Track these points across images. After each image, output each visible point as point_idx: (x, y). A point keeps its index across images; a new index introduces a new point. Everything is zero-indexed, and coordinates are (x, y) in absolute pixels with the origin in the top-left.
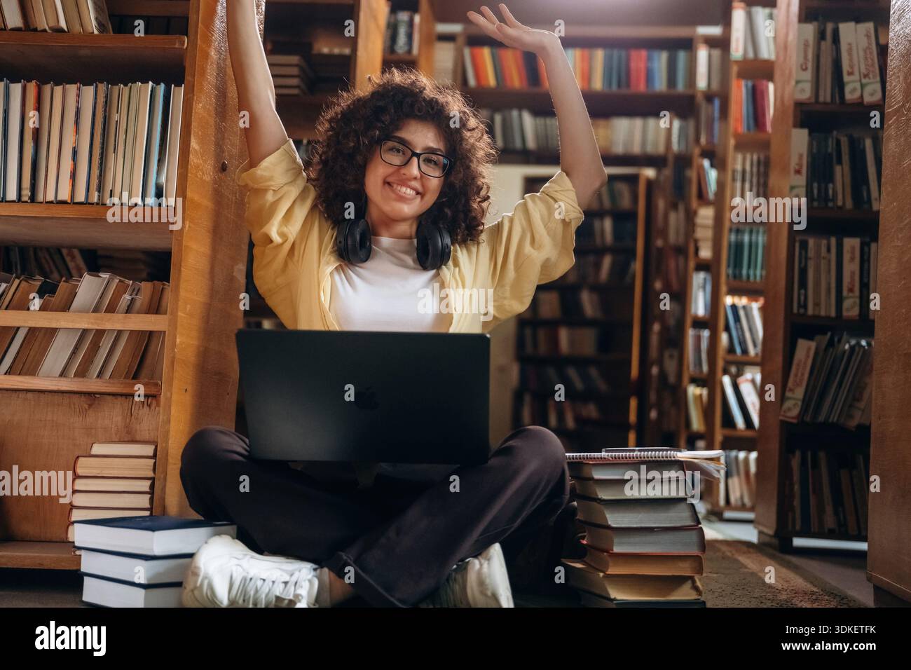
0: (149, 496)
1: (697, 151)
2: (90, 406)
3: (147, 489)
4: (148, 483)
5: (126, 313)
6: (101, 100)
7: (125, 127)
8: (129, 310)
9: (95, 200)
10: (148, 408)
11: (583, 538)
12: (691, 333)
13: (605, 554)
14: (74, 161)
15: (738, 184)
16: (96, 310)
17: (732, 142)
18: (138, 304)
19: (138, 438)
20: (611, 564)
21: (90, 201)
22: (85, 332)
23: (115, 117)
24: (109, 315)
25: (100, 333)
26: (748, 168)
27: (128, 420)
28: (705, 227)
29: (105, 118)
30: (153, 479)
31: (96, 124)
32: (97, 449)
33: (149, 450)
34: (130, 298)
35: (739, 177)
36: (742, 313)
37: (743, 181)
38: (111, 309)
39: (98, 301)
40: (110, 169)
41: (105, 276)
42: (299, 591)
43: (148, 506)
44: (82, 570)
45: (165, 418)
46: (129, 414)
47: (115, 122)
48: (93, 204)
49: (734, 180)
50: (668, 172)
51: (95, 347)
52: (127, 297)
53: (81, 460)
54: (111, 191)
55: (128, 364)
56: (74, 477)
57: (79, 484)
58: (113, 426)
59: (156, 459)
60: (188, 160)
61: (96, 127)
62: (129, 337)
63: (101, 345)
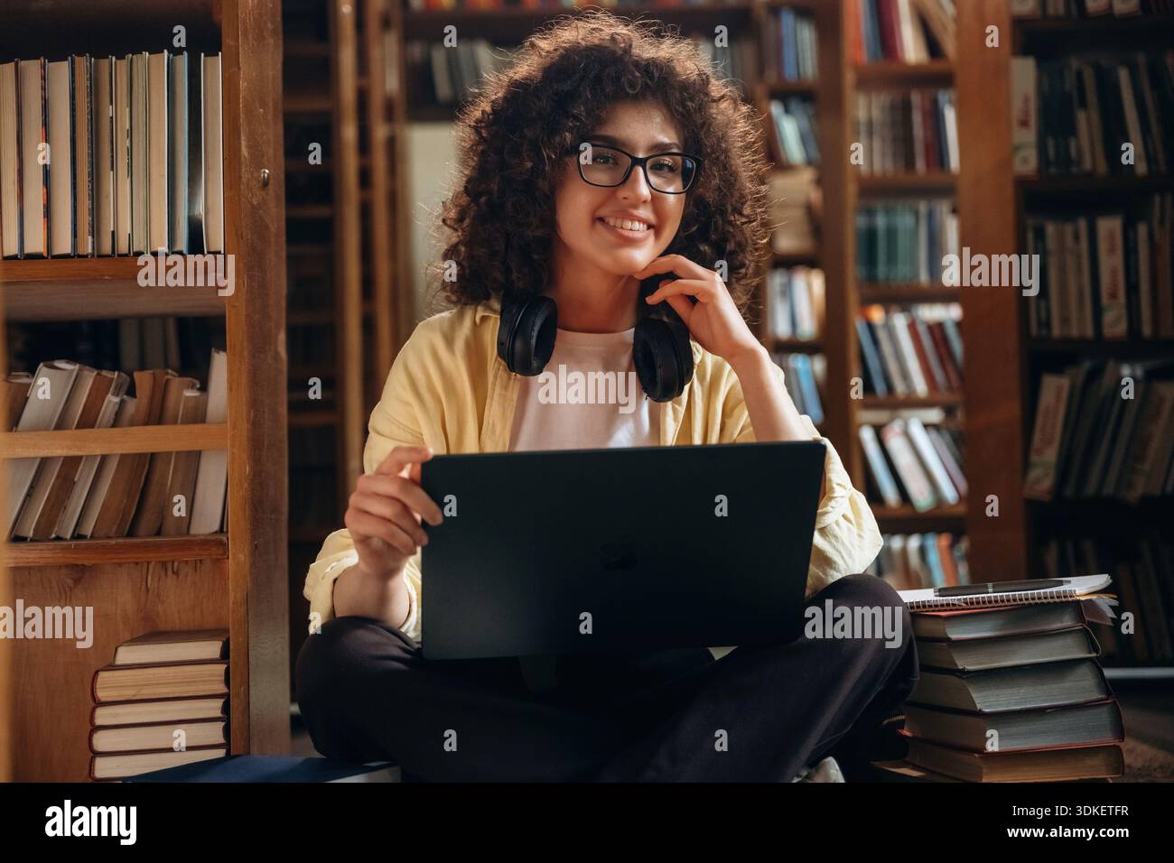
0: (223, 724)
3: (218, 714)
4: (219, 703)
5: (113, 426)
6: (83, 84)
7: (128, 127)
8: (116, 422)
9: (90, 251)
10: (175, 577)
14: (46, 187)
16: (61, 425)
17: (851, 77)
18: (130, 410)
21: (80, 252)
22: (45, 462)
23: (109, 111)
24: (86, 432)
25: (72, 462)
26: (876, 115)
27: (143, 599)
28: (786, 206)
29: (90, 113)
30: (226, 697)
31: (78, 126)
32: (126, 655)
33: (212, 649)
34: (117, 400)
35: (863, 129)
36: (882, 336)
37: (870, 134)
38: (88, 421)
39: (64, 409)
40: (108, 196)
41: (69, 367)
43: (221, 740)
45: (239, 595)
46: (144, 589)
47: (109, 120)
48: (86, 256)
51: (66, 485)
53: (103, 675)
54: (113, 232)
55: (122, 507)
56: (93, 704)
57: (103, 715)
58: (119, 612)
59: (228, 664)
60: (240, 177)
61: (78, 131)
62: (118, 465)
63: (76, 479)
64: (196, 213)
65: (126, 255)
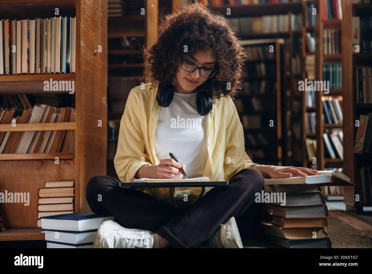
0: (73, 204)
1: (304, 30)
2: (42, 165)
3: (72, 202)
4: (72, 199)
5: (55, 122)
6: (39, 26)
7: (50, 38)
8: (56, 121)
9: (39, 72)
10: (68, 165)
11: (271, 212)
12: (306, 115)
13: (282, 219)
14: (28, 55)
15: (326, 44)
16: (41, 122)
17: (322, 25)
18: (60, 118)
19: (64, 179)
20: (285, 223)
21: (37, 73)
22: (36, 132)
23: (46, 33)
24: (47, 124)
25: (43, 132)
26: (330, 36)
27: (59, 171)
28: (310, 65)
29: (41, 34)
30: (74, 197)
31: (37, 37)
32: (48, 185)
33: (71, 184)
34: (56, 115)
35: (326, 41)
36: (331, 105)
37: (328, 42)
38: (48, 121)
39: (42, 118)
40: (45, 57)
41: (44, 106)
42: (145, 244)
43: (73, 209)
44: (45, 240)
45: (77, 169)
46: (60, 168)
47: (45, 36)
48: (38, 74)
49: (324, 42)
50: (290, 40)
51: (41, 139)
52: (54, 115)
53: (41, 190)
54: (46, 67)
55: (57, 146)
56: (38, 198)
57: (41, 201)
58: (53, 174)
59: (74, 188)
60: (80, 51)
61: (37, 39)
62: (56, 133)
63: (44, 137)
64: (68, 62)
65: (49, 73)
